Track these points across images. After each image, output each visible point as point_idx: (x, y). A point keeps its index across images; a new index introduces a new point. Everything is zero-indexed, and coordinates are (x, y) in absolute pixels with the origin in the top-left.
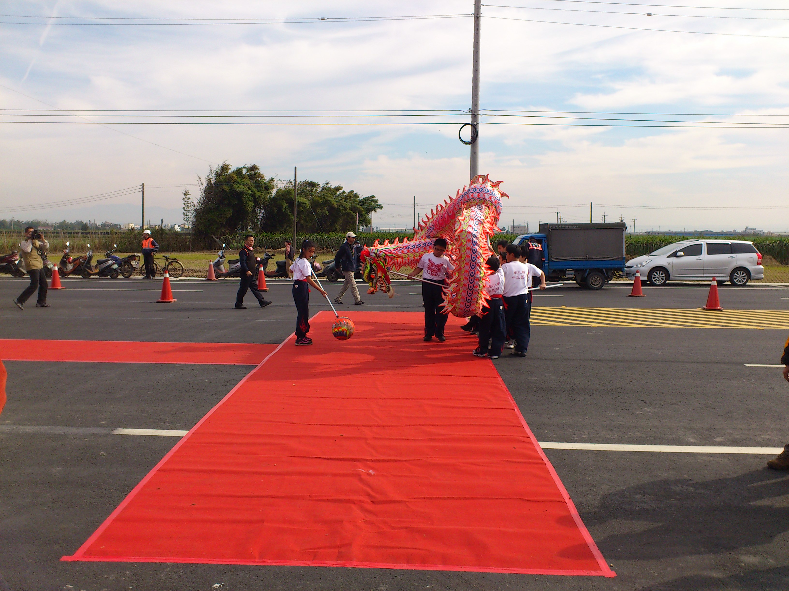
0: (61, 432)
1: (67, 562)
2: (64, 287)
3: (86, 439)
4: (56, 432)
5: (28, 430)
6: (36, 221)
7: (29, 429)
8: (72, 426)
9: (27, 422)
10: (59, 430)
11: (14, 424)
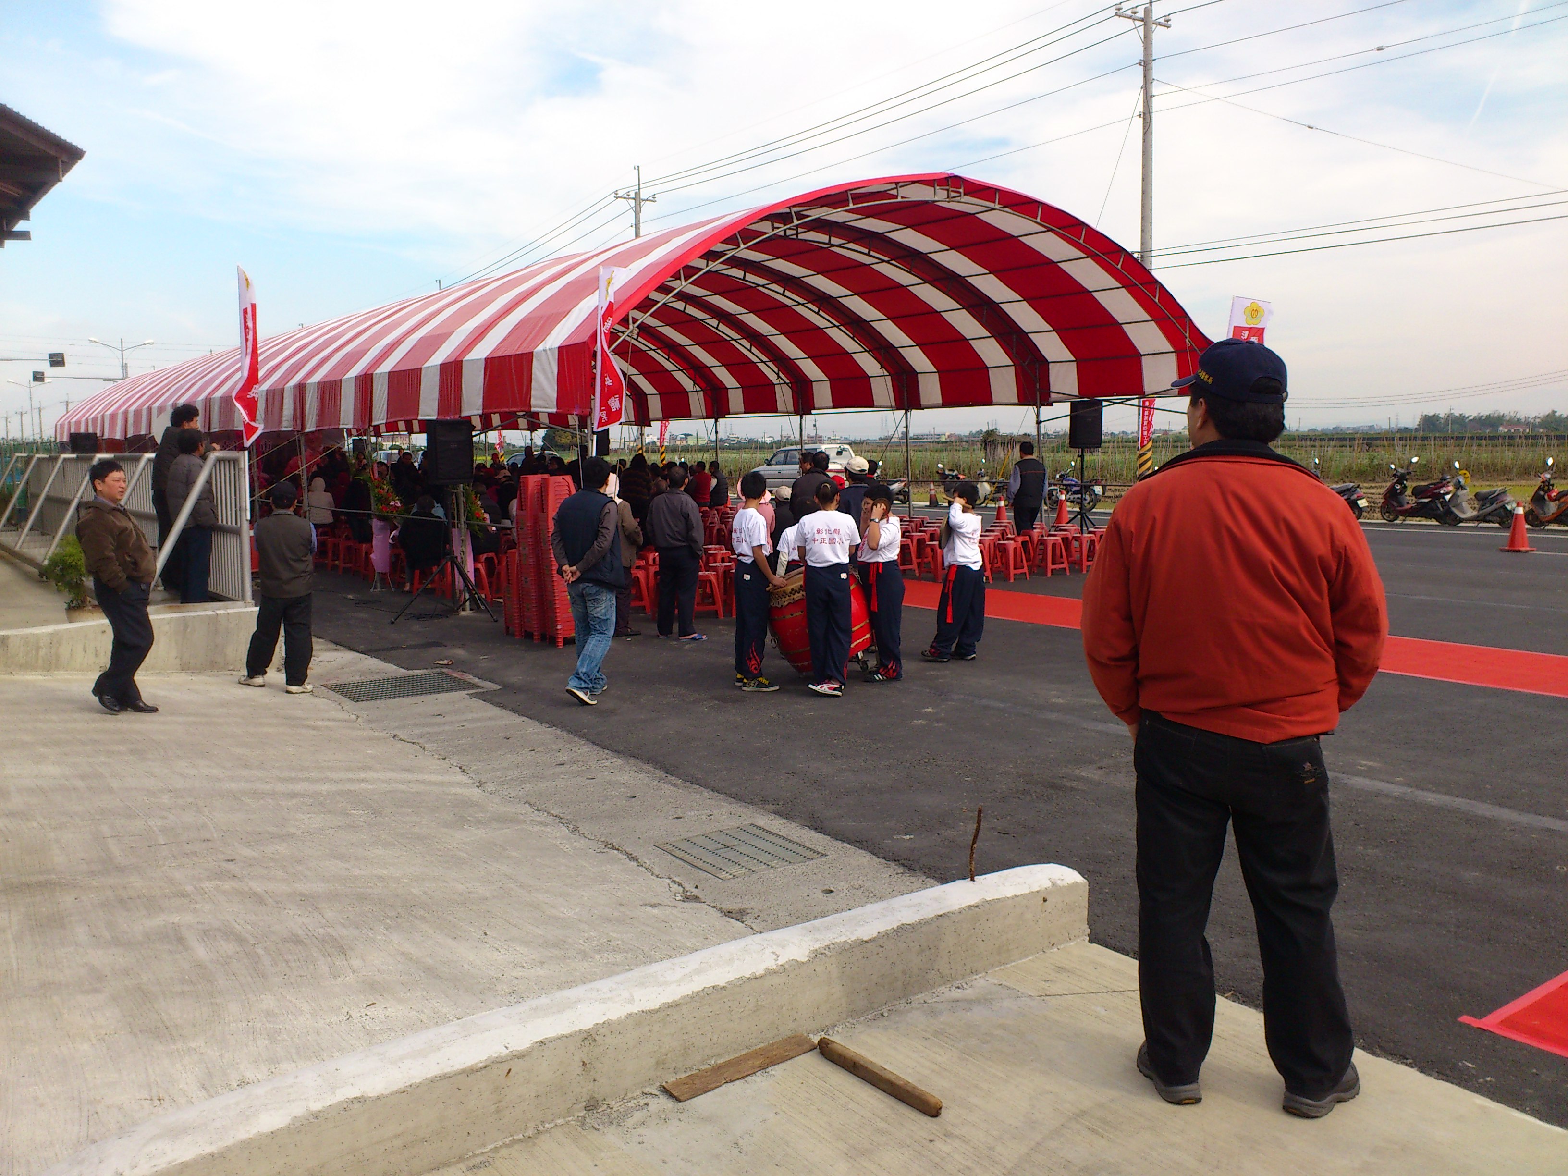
0: (1488, 814)
1: (1468, 1026)
2: (1535, 549)
3: (1534, 836)
4: (1480, 813)
5: (1430, 800)
6: (1496, 415)
7: (1432, 798)
8: (1510, 807)
9: (1430, 786)
10: (1485, 809)
11: (1409, 785)
